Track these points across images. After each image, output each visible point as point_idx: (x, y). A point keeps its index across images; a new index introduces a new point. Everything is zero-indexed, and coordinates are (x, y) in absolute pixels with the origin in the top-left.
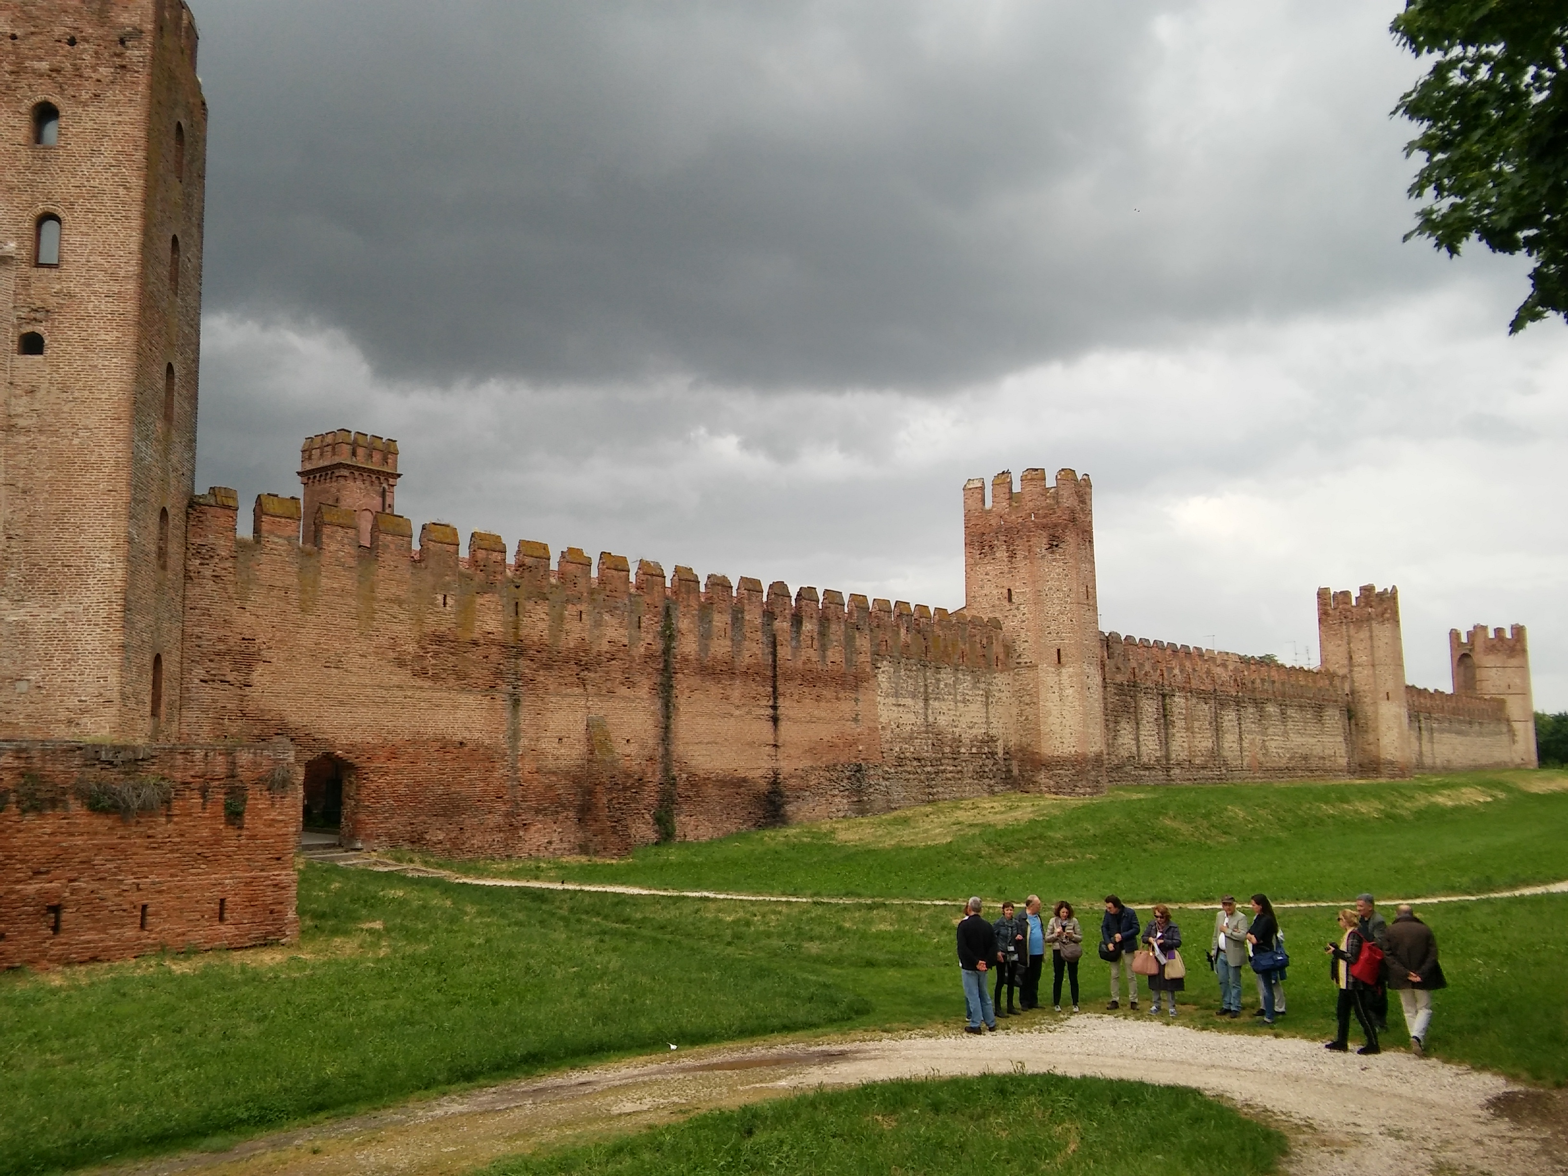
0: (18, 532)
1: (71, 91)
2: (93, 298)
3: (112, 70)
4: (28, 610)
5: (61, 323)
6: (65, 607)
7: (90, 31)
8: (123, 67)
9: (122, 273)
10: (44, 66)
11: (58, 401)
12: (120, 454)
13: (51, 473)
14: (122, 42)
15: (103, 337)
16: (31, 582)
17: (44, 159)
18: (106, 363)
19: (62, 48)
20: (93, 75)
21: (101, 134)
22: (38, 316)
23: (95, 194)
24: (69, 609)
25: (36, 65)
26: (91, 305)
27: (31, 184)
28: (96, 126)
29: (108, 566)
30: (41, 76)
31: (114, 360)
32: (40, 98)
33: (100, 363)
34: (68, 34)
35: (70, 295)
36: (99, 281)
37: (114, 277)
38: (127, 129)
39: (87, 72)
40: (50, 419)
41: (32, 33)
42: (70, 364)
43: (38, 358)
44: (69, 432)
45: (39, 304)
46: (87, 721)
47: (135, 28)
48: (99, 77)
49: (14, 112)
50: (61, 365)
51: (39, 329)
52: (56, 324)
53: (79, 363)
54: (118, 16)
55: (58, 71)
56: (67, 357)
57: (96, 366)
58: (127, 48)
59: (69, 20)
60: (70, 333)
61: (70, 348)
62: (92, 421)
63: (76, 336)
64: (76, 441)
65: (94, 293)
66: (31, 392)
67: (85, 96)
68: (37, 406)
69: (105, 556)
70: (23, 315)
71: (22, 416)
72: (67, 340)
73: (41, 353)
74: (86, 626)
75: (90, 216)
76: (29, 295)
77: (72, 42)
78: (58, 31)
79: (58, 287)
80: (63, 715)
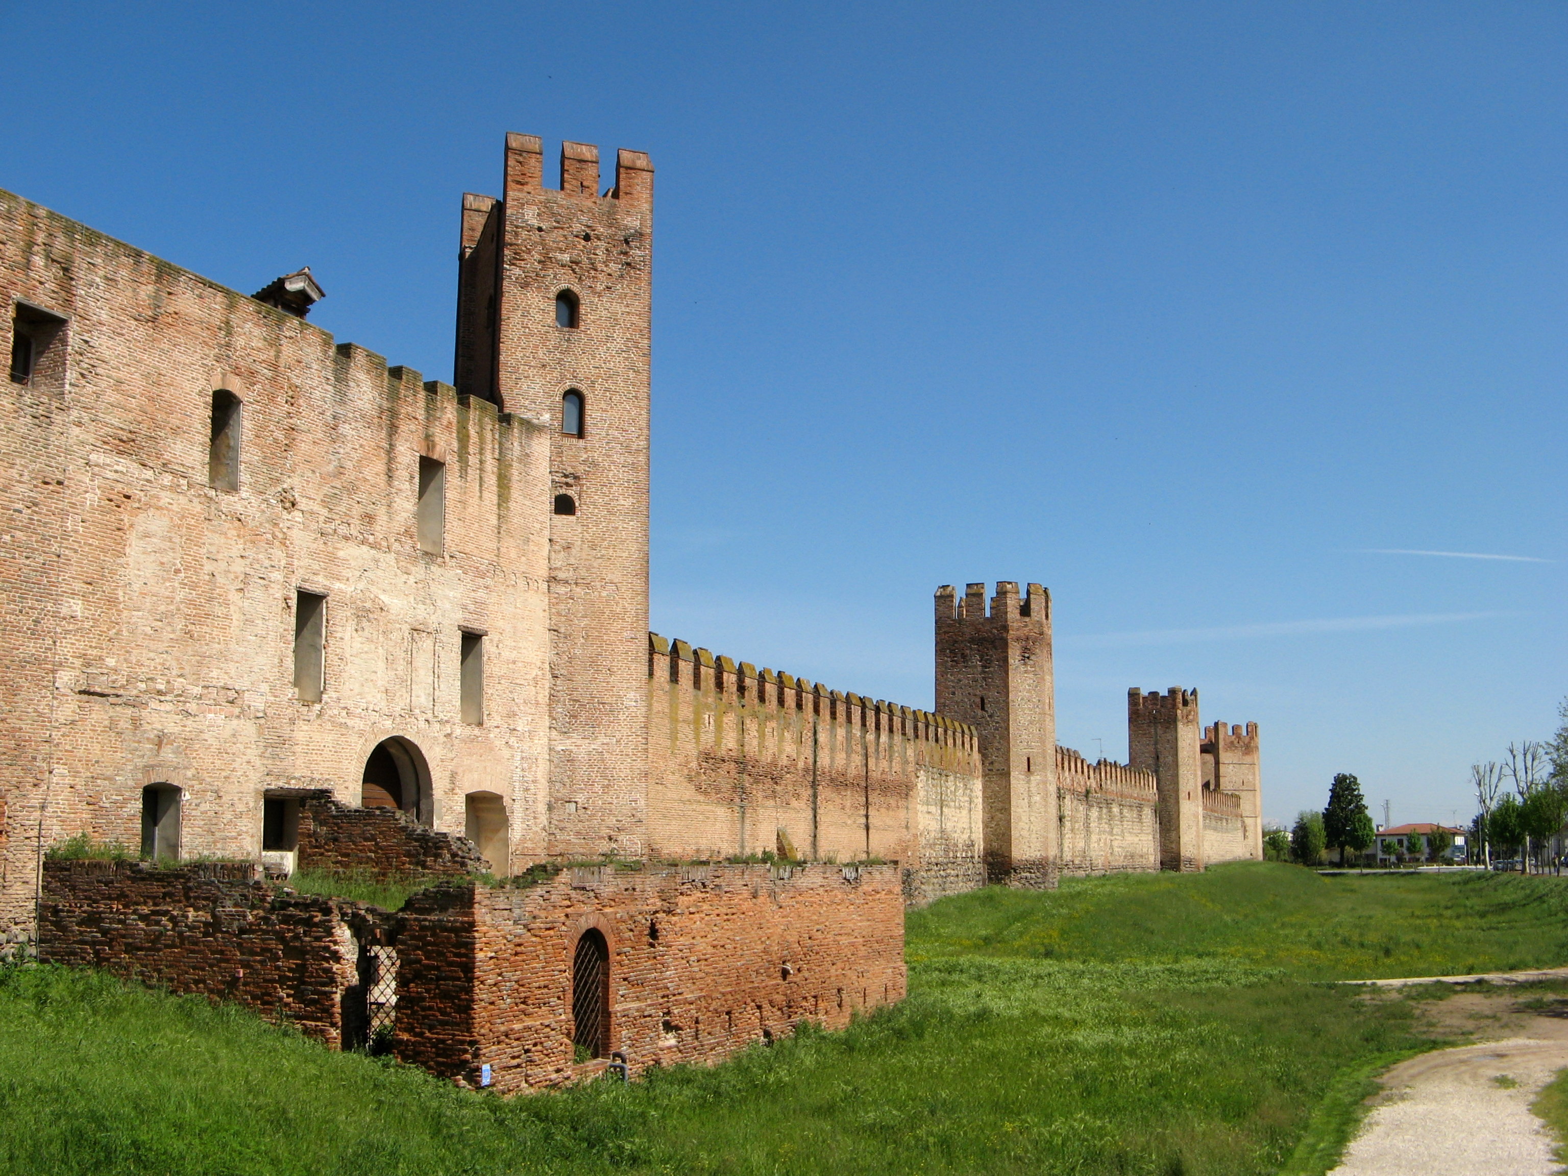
0: (562, 672)
1: (588, 283)
2: (613, 467)
3: (620, 266)
4: (574, 740)
5: (588, 488)
6: (602, 739)
7: (602, 230)
8: (628, 264)
9: (634, 447)
10: (566, 257)
11: (589, 557)
12: (639, 607)
13: (586, 622)
14: (627, 242)
15: (622, 502)
16: (575, 717)
17: (568, 340)
18: (625, 526)
19: (579, 243)
20: (605, 269)
21: (614, 321)
22: (570, 480)
23: (611, 376)
24: (605, 741)
25: (559, 256)
26: (611, 474)
27: (560, 362)
28: (609, 315)
29: (634, 704)
30: (564, 266)
31: (631, 523)
32: (564, 286)
33: (620, 525)
34: (584, 231)
35: (595, 464)
36: (617, 453)
37: (628, 449)
38: (635, 319)
39: (600, 266)
40: (583, 573)
41: (555, 228)
42: (597, 525)
43: (571, 518)
44: (598, 584)
45: (570, 470)
46: (623, 838)
47: (636, 231)
48: (609, 271)
49: (544, 298)
50: (590, 526)
51: (571, 492)
52: (585, 488)
53: (604, 524)
54: (623, 219)
55: (577, 263)
56: (595, 518)
57: (617, 528)
58: (631, 248)
59: (584, 219)
60: (596, 497)
61: (596, 511)
62: (616, 577)
63: (601, 500)
64: (604, 594)
65: (613, 462)
66: (568, 548)
67: (600, 287)
68: (572, 561)
69: (631, 695)
70: (557, 479)
71: (560, 569)
72: (594, 503)
73: (574, 514)
74: (619, 757)
75: (608, 394)
76: (561, 462)
77: (587, 238)
78: (577, 227)
79: (585, 456)
80: (605, 832)
